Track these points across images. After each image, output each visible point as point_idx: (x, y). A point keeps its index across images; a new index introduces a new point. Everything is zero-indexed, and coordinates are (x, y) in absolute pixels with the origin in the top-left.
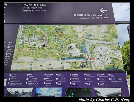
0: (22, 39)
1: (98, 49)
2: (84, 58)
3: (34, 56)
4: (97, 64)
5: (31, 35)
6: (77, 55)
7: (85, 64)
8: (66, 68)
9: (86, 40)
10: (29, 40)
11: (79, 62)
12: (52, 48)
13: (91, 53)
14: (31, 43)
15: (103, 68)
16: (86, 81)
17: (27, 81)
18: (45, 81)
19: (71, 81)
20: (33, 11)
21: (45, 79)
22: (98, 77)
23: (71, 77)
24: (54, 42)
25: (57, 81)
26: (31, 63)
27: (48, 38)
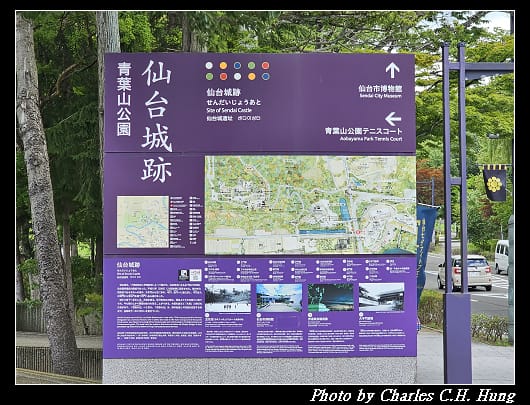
0: (217, 189)
1: (372, 212)
2: (344, 231)
3: (246, 226)
4: (368, 243)
5: (233, 181)
6: (331, 224)
7: (346, 242)
8: (308, 251)
9: (350, 191)
10: (232, 191)
11: (335, 239)
12: (281, 211)
13: (359, 219)
14: (237, 198)
15: (378, 250)
16: (345, 273)
17: (239, 273)
18: (271, 273)
19: (318, 273)
20: (230, 118)
21: (271, 269)
22: (367, 265)
23: (319, 266)
24: (284, 196)
25: (293, 273)
26: (240, 241)
27: (271, 186)
